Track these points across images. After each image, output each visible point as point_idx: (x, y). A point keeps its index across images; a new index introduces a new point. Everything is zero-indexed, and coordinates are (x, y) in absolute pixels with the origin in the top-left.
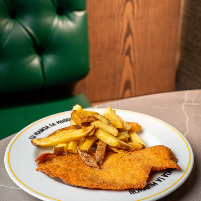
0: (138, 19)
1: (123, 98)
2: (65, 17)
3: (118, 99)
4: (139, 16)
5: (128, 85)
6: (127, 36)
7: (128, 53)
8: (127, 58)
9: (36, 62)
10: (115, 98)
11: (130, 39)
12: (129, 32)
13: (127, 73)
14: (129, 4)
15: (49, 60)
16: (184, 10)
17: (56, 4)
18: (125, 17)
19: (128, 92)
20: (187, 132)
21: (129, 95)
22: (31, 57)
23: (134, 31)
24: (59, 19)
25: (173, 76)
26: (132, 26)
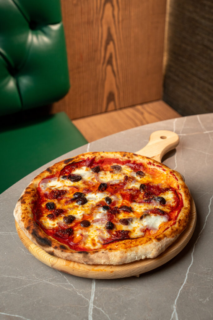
0: (119, 22)
1: (106, 111)
2: (39, 32)
3: (101, 113)
4: (120, 19)
5: (111, 97)
6: (107, 43)
7: (110, 62)
8: (109, 68)
9: (11, 84)
10: (98, 112)
11: (111, 46)
12: (110, 38)
13: (110, 84)
14: (108, 6)
15: (25, 81)
16: (171, 6)
17: (28, 18)
18: (104, 21)
19: (111, 105)
20: (176, 167)
21: (114, 108)
22: (6, 80)
23: (115, 37)
24: (33, 34)
25: (161, 83)
26: (113, 31)
